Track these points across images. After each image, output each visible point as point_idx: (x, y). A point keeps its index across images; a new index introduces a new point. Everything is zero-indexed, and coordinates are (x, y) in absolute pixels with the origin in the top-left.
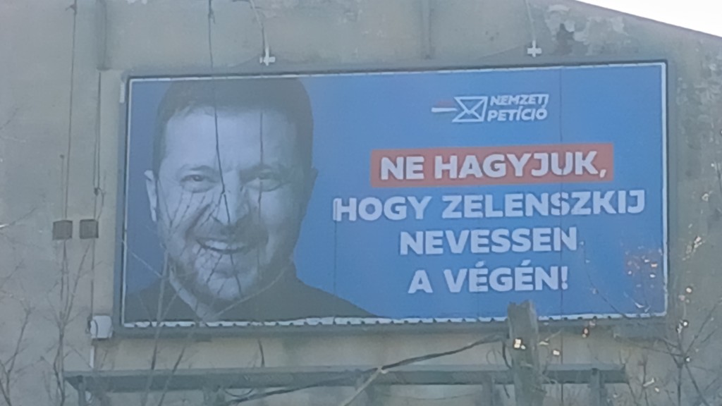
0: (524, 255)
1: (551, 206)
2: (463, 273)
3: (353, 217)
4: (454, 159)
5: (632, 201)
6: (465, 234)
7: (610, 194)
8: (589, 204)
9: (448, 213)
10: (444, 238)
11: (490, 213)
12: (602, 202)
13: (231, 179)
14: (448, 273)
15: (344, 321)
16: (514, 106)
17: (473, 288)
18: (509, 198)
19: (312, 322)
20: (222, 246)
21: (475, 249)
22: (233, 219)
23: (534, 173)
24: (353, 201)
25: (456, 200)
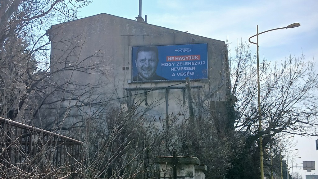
0: (188, 71)
1: (192, 64)
2: (179, 73)
3: (164, 66)
4: (178, 57)
5: (203, 63)
6: (180, 68)
7: (200, 62)
8: (197, 63)
9: (177, 65)
10: (177, 68)
11: (183, 65)
12: (199, 63)
13: (147, 61)
14: (177, 73)
15: (163, 80)
16: (186, 50)
17: (181, 75)
18: (186, 63)
19: (159, 80)
20: (146, 70)
21: (181, 70)
22: (148, 66)
23: (189, 59)
24: (164, 63)
25: (178, 63)
